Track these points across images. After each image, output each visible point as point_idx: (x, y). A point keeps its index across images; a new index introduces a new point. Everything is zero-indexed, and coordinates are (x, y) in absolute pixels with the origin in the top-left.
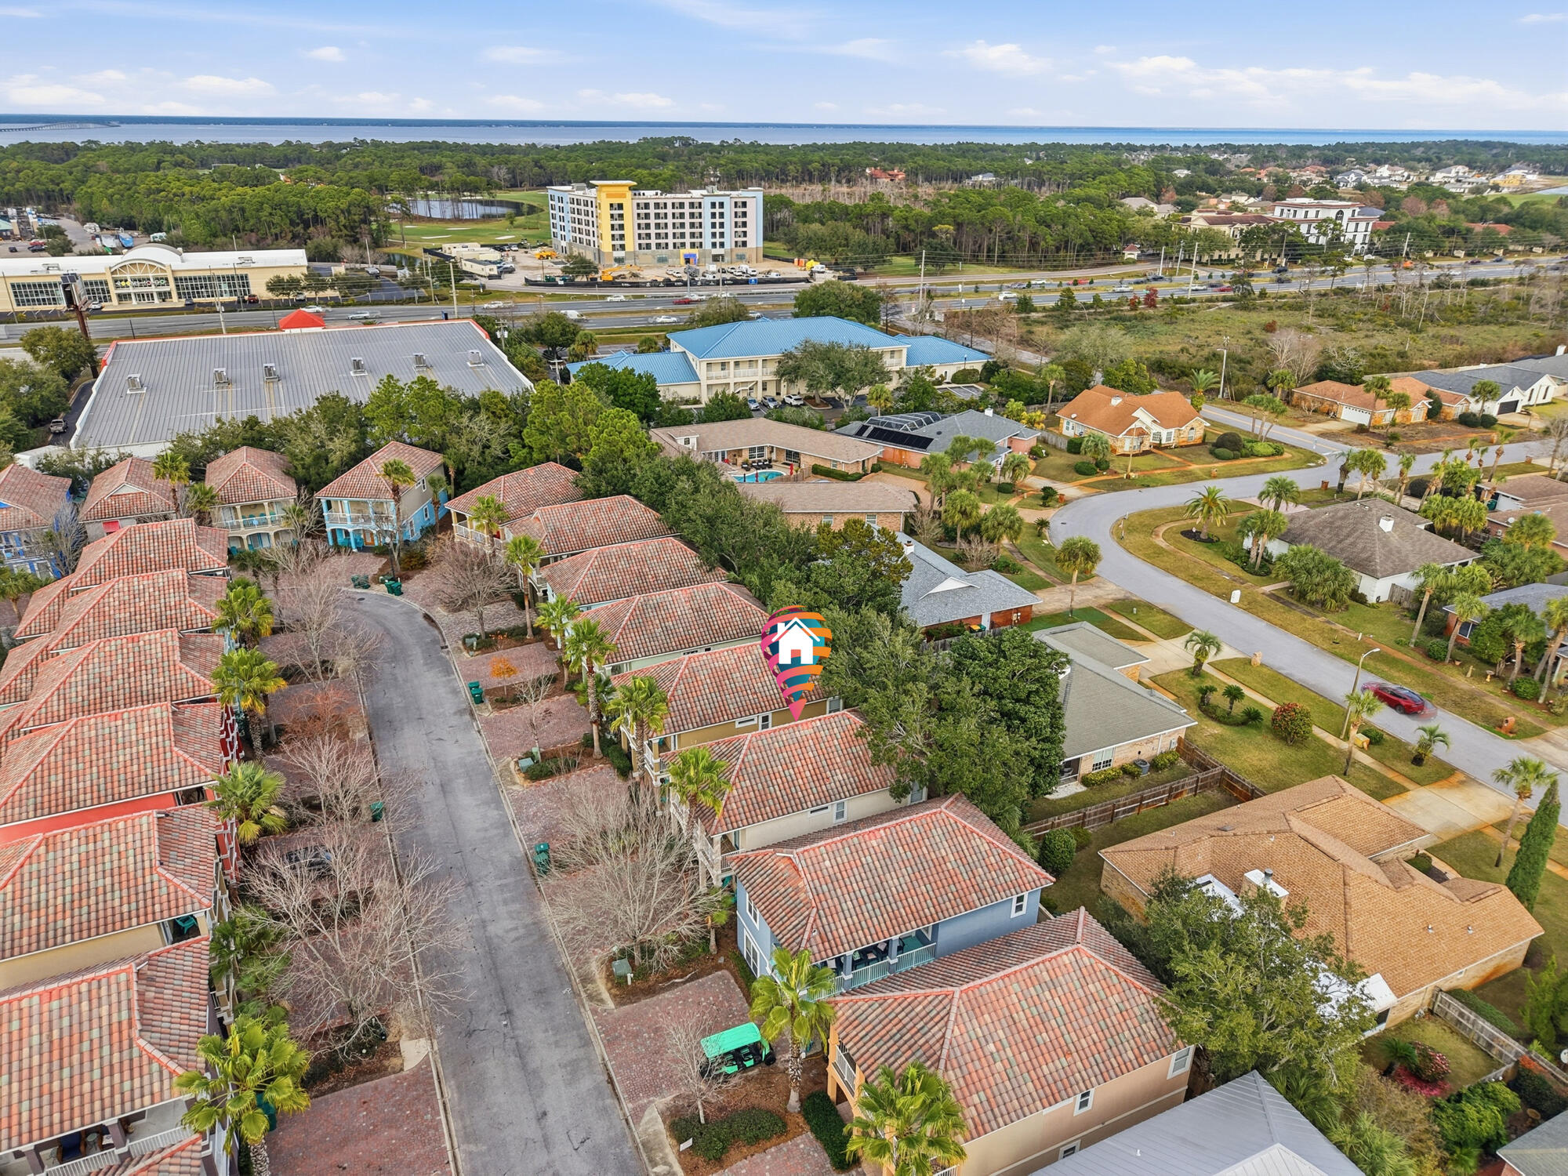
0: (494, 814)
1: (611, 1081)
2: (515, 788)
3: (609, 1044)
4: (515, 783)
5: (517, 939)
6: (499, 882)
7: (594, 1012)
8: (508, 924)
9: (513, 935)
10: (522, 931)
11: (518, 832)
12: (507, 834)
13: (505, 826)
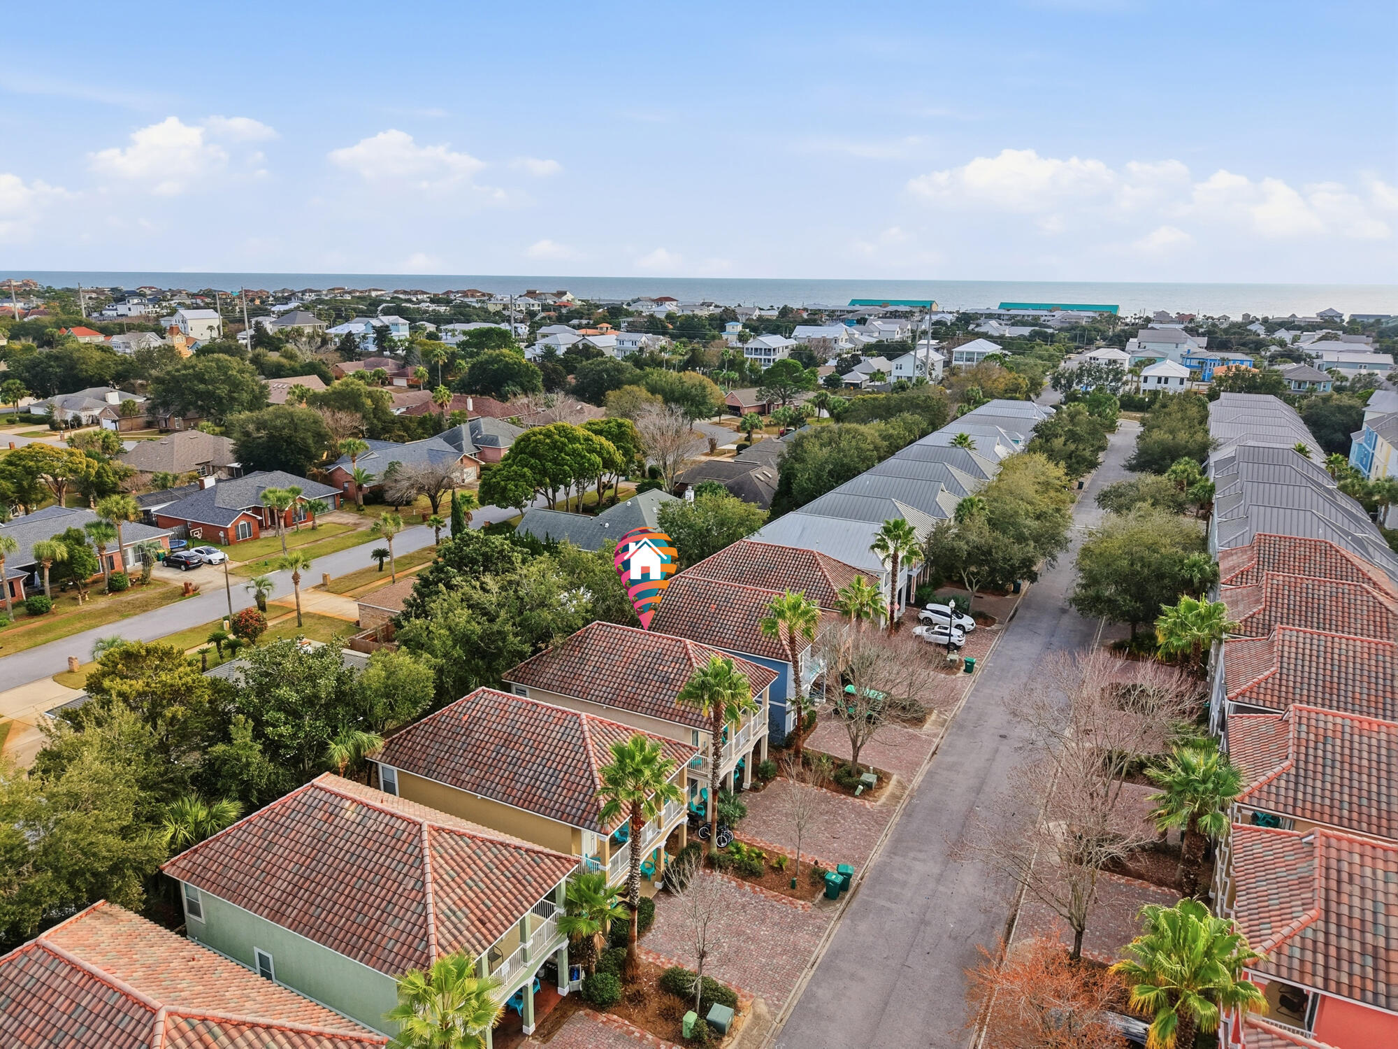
0: (823, 993)
1: (934, 753)
2: (762, 1008)
3: (918, 764)
4: (757, 1017)
5: (920, 851)
6: (893, 906)
7: (910, 781)
8: (919, 866)
9: (921, 856)
10: (912, 855)
11: (821, 949)
12: (834, 954)
13: (827, 968)
